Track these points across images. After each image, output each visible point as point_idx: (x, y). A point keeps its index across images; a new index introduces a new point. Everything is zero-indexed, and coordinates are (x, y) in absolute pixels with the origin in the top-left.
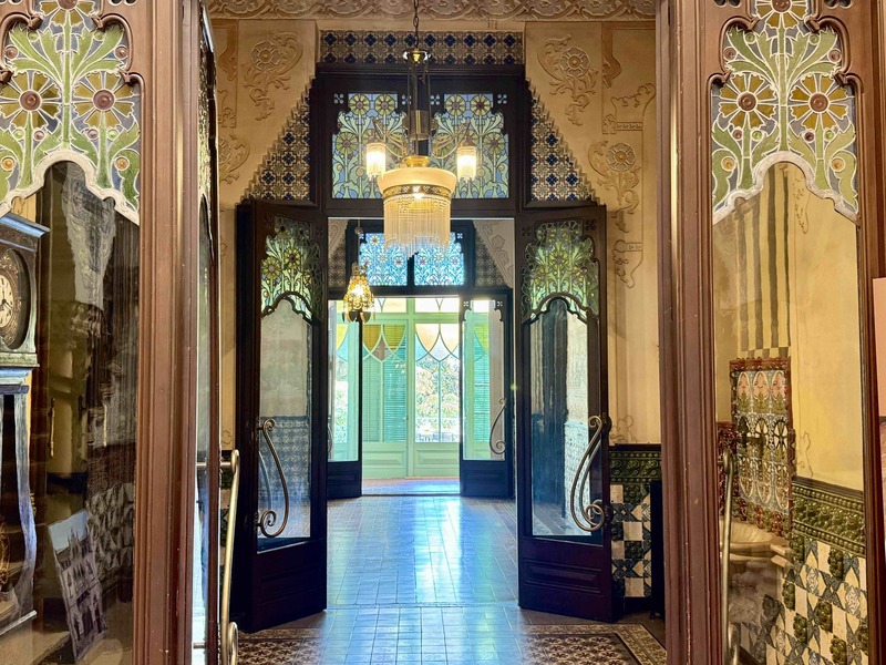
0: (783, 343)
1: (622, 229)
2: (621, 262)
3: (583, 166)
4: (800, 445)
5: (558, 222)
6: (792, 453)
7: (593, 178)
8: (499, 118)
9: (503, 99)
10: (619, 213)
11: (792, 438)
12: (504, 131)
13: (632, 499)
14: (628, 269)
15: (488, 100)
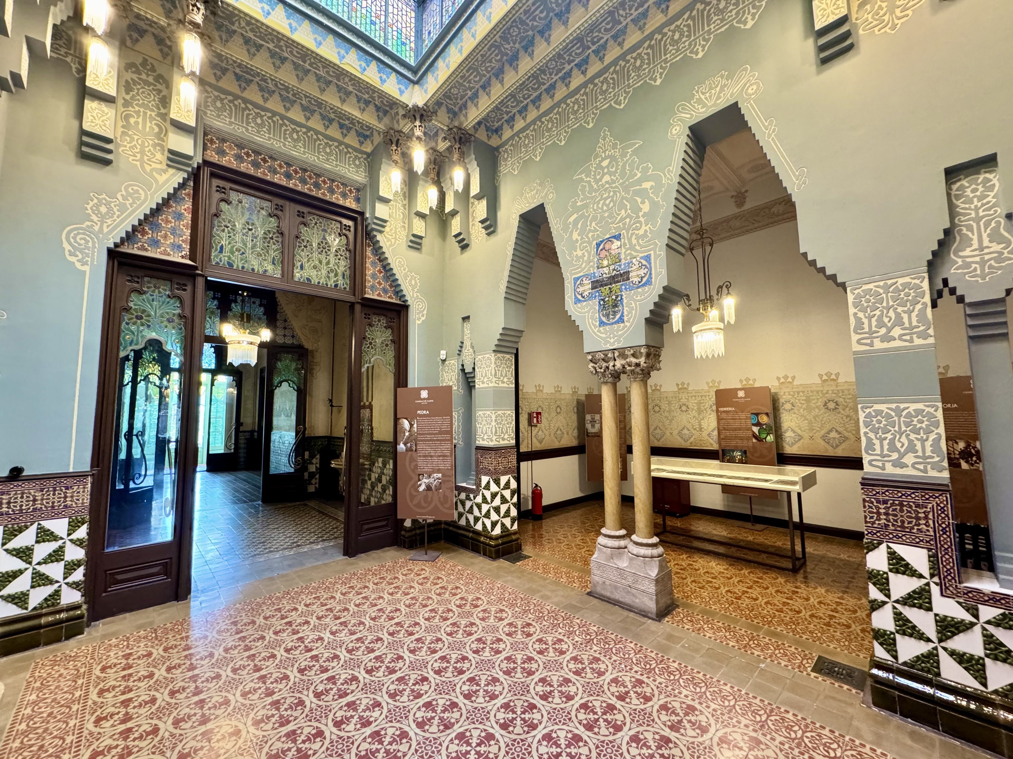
0: (370, 400)
1: (313, 357)
2: (312, 369)
3: (298, 332)
4: (374, 431)
5: (288, 353)
6: (372, 433)
7: (302, 337)
8: (262, 309)
9: (264, 302)
10: (312, 351)
11: (372, 429)
12: (264, 314)
13: (312, 456)
14: (315, 371)
15: (258, 301)
